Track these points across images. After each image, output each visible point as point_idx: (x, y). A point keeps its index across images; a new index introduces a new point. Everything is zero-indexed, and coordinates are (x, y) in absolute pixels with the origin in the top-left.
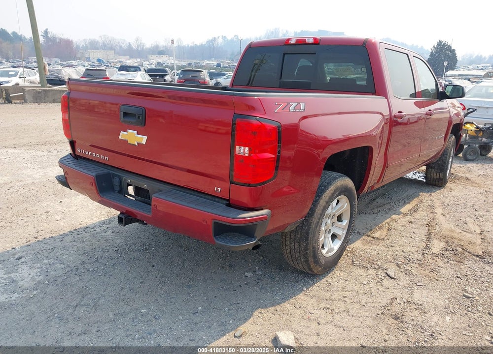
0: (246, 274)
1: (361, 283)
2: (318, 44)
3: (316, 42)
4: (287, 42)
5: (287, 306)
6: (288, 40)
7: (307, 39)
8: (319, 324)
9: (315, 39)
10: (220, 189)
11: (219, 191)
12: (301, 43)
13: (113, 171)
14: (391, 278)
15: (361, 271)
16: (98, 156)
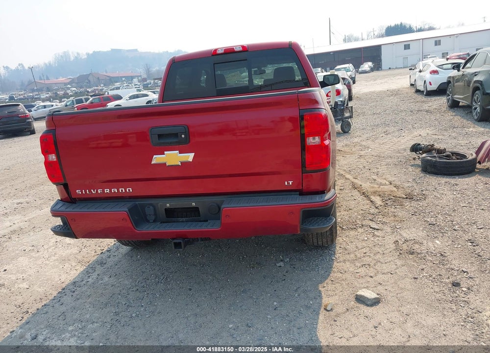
0: (278, 265)
1: (363, 240)
2: (247, 51)
3: (245, 49)
4: (214, 53)
5: (334, 275)
6: (216, 50)
7: (234, 48)
8: (371, 277)
9: (243, 47)
10: (291, 182)
11: (291, 184)
12: (229, 52)
13: (140, 201)
14: (378, 230)
15: (352, 233)
16: (107, 191)
